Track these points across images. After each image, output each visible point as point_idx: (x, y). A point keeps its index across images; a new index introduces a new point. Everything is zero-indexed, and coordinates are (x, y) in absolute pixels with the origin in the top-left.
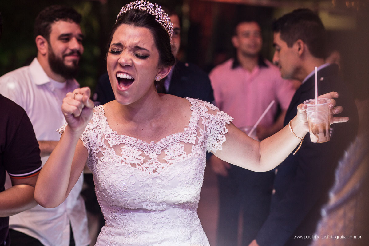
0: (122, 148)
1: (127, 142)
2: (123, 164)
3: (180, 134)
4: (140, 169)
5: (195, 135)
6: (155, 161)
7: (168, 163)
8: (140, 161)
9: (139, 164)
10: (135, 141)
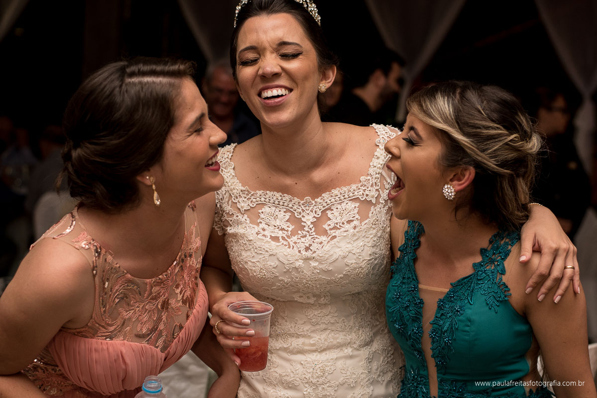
0: (260, 211)
1: (267, 200)
2: (260, 236)
3: (354, 187)
4: (286, 245)
5: (378, 188)
6: (310, 232)
7: (330, 235)
8: (286, 232)
9: (283, 238)
10: (280, 198)
